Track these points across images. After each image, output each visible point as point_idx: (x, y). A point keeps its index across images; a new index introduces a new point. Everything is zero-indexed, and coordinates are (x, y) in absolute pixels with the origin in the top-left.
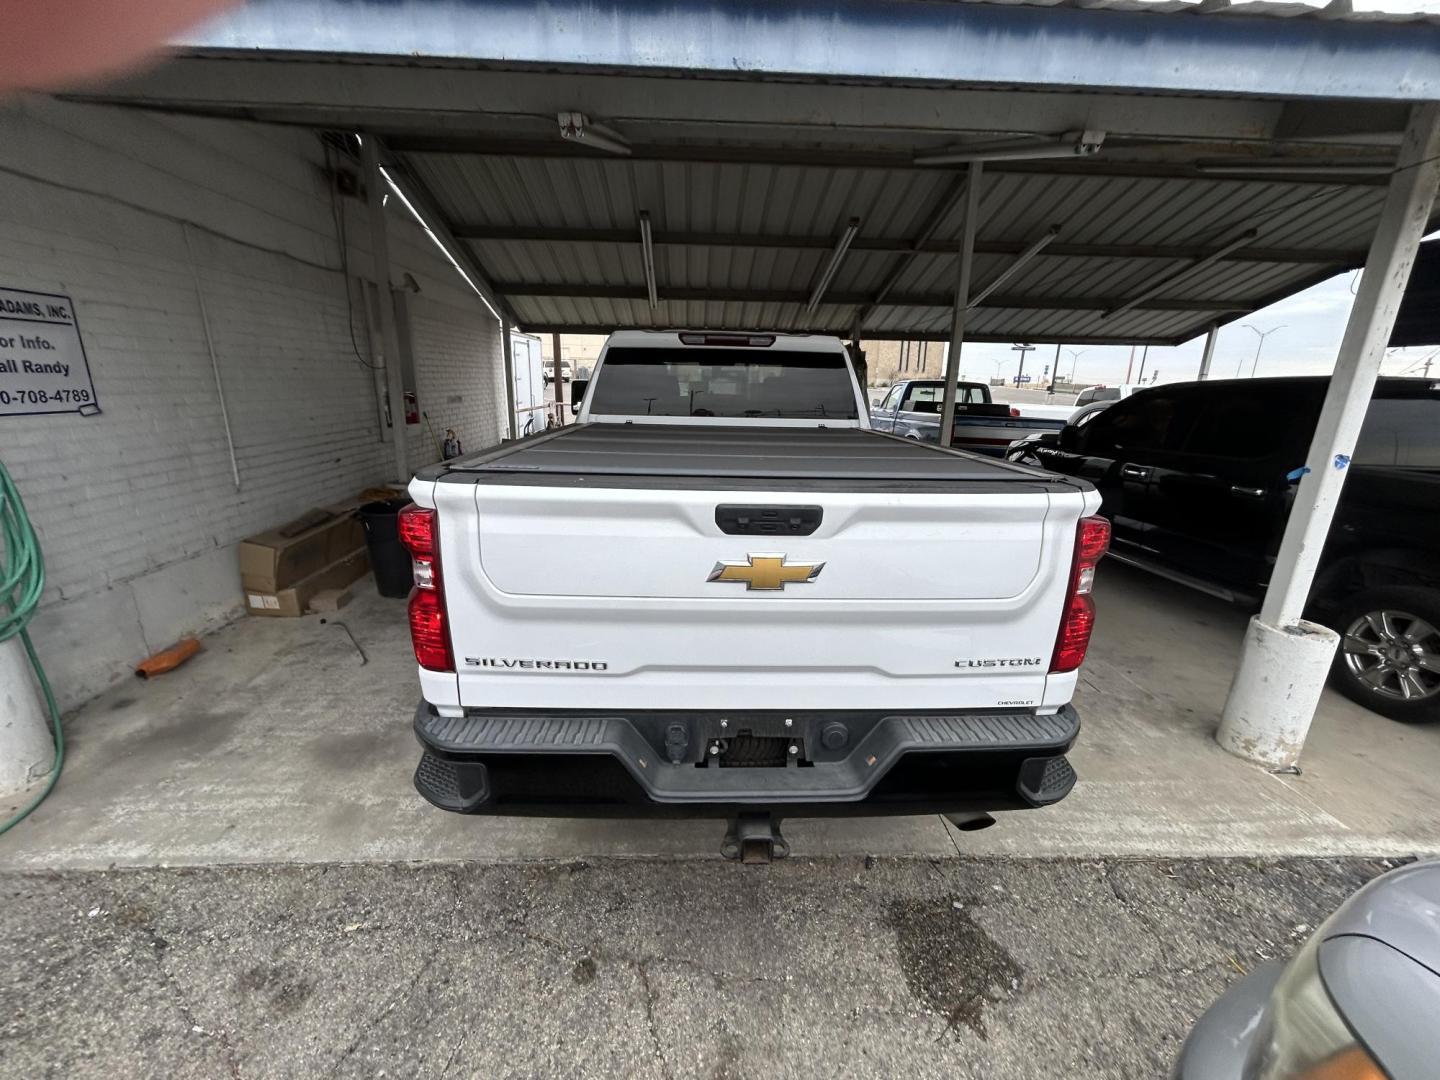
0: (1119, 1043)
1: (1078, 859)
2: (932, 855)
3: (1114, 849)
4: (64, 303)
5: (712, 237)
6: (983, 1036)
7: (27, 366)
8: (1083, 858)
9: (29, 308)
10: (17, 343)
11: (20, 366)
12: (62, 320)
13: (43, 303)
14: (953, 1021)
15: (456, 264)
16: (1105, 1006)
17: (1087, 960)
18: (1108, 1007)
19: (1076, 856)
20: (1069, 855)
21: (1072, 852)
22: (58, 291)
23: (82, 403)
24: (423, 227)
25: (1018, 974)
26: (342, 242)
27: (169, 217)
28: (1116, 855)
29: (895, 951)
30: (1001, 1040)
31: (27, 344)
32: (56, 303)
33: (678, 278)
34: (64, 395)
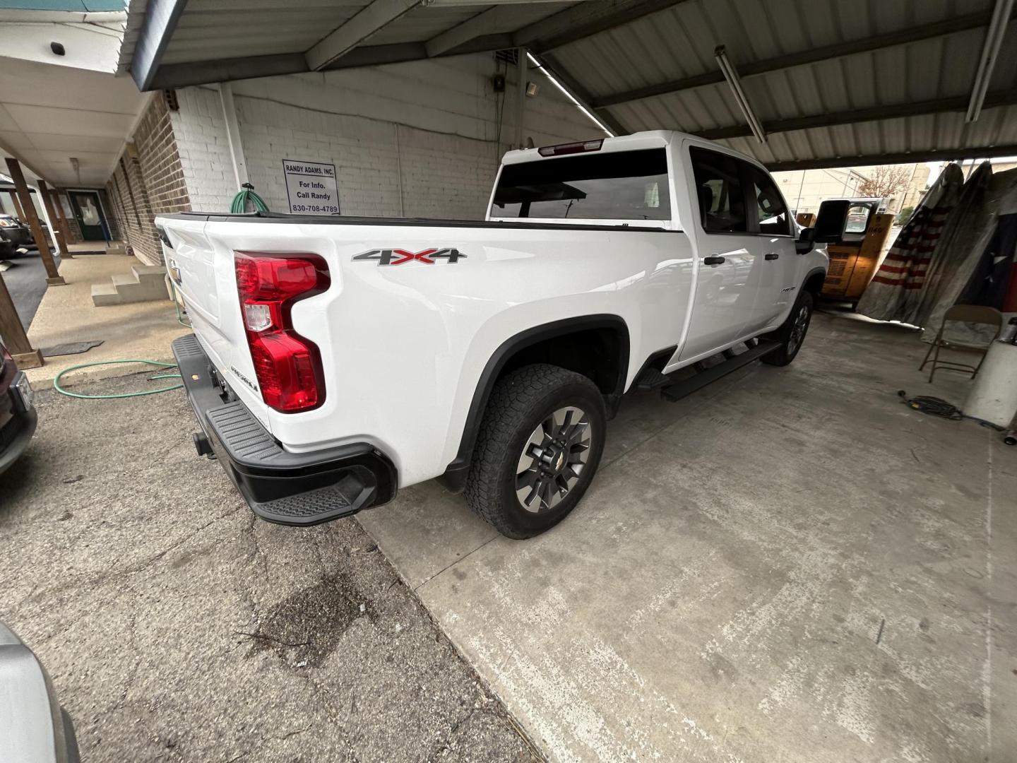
0: (268, 753)
1: (479, 677)
2: (402, 576)
3: (517, 705)
4: (332, 168)
5: (811, 54)
6: (248, 656)
7: (313, 195)
8: (483, 680)
9: (317, 170)
10: (310, 186)
11: (310, 196)
12: (329, 175)
13: (322, 168)
14: (255, 636)
15: (604, 128)
16: (304, 736)
17: (352, 712)
18: (304, 738)
19: (478, 672)
20: (475, 666)
21: (479, 667)
22: (330, 162)
23: (334, 212)
24: (576, 105)
25: (315, 665)
26: (499, 123)
27: (389, 122)
28: (509, 709)
29: (302, 589)
30: (247, 670)
31: (314, 186)
32: (328, 168)
33: (787, 107)
34: (326, 209)
